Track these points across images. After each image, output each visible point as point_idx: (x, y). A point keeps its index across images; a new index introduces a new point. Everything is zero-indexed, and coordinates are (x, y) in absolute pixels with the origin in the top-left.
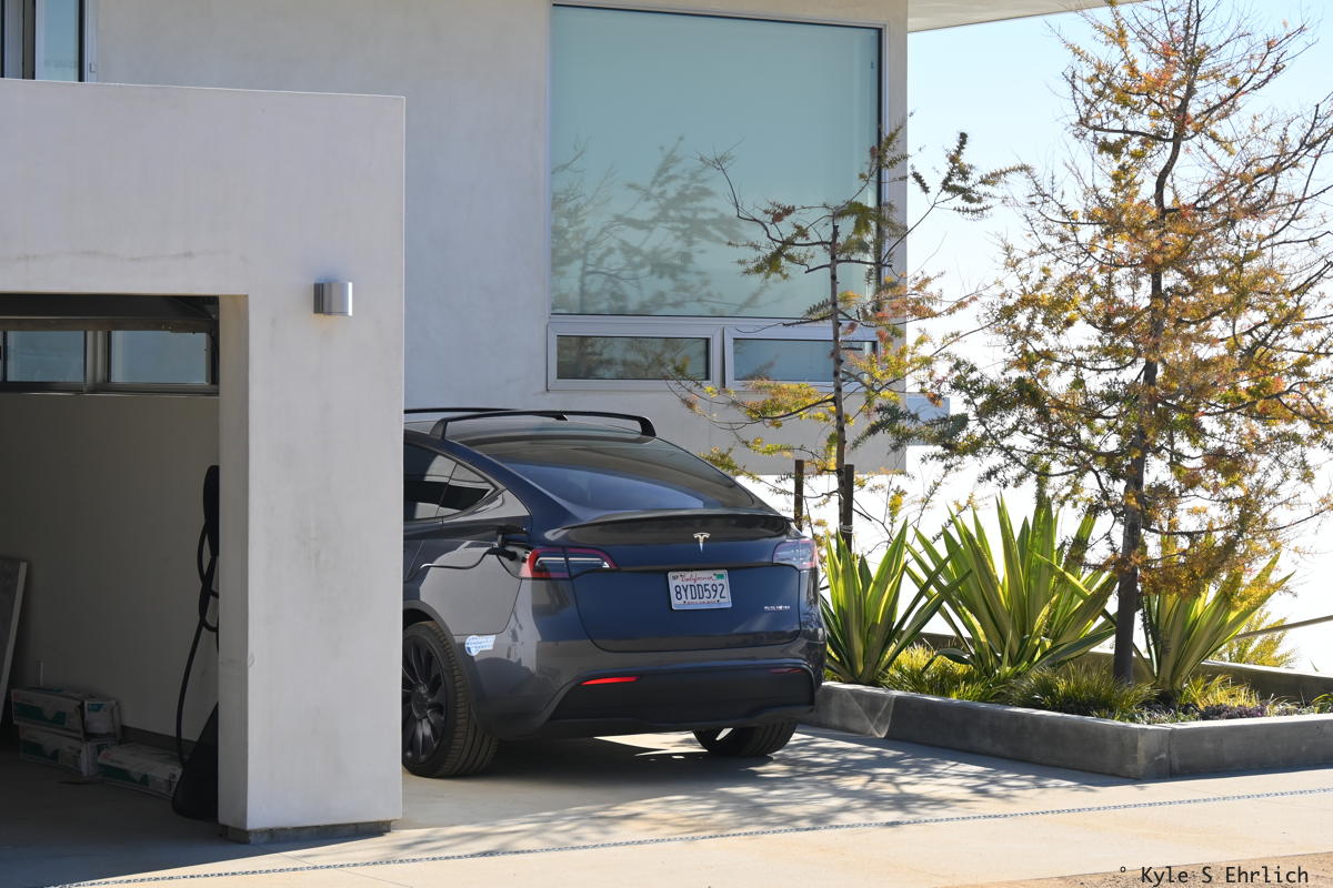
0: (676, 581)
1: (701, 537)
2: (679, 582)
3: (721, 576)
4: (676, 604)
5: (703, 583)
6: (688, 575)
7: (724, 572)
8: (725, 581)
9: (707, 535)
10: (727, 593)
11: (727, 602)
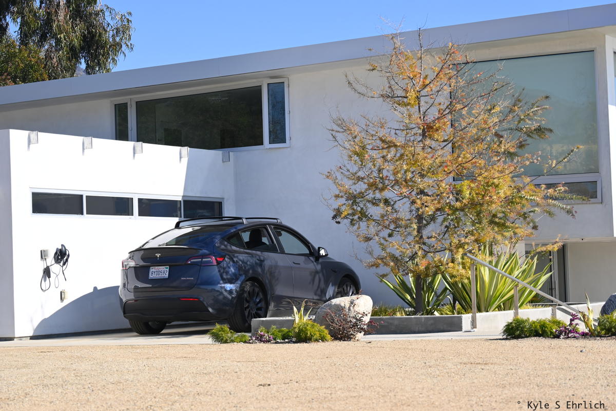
0: (152, 269)
1: (158, 255)
2: (153, 270)
3: (167, 268)
4: (151, 276)
5: (160, 270)
6: (156, 267)
7: (168, 267)
8: (168, 270)
9: (160, 255)
10: (167, 274)
11: (167, 276)
